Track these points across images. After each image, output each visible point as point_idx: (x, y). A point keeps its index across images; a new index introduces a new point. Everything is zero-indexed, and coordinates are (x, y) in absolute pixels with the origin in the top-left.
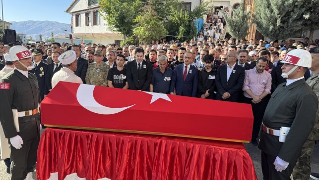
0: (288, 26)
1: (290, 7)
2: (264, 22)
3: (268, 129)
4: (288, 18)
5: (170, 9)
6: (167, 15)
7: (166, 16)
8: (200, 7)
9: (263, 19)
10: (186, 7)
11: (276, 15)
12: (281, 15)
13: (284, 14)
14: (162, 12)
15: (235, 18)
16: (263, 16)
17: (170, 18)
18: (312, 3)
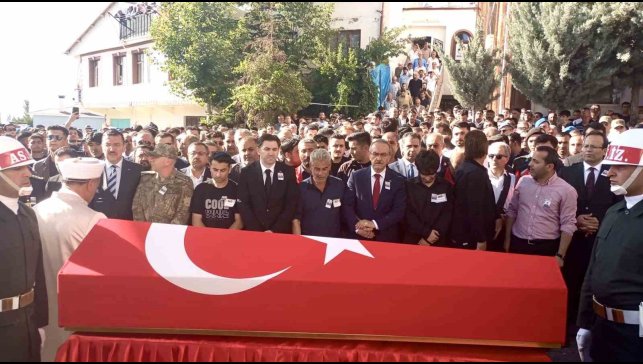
0: (583, 79)
1: (587, 36)
2: (531, 72)
3: (609, 310)
4: (583, 62)
5: (313, 44)
6: (306, 57)
7: (306, 61)
8: (380, 38)
9: (527, 63)
10: (349, 40)
11: (556, 54)
12: (567, 55)
13: (573, 53)
14: (295, 51)
15: (466, 62)
16: (526, 57)
17: (315, 63)
18: (632, 28)
